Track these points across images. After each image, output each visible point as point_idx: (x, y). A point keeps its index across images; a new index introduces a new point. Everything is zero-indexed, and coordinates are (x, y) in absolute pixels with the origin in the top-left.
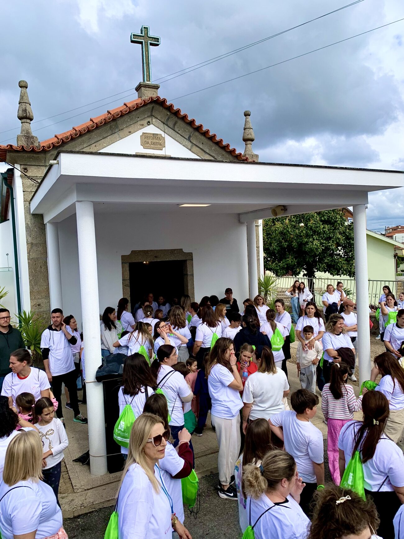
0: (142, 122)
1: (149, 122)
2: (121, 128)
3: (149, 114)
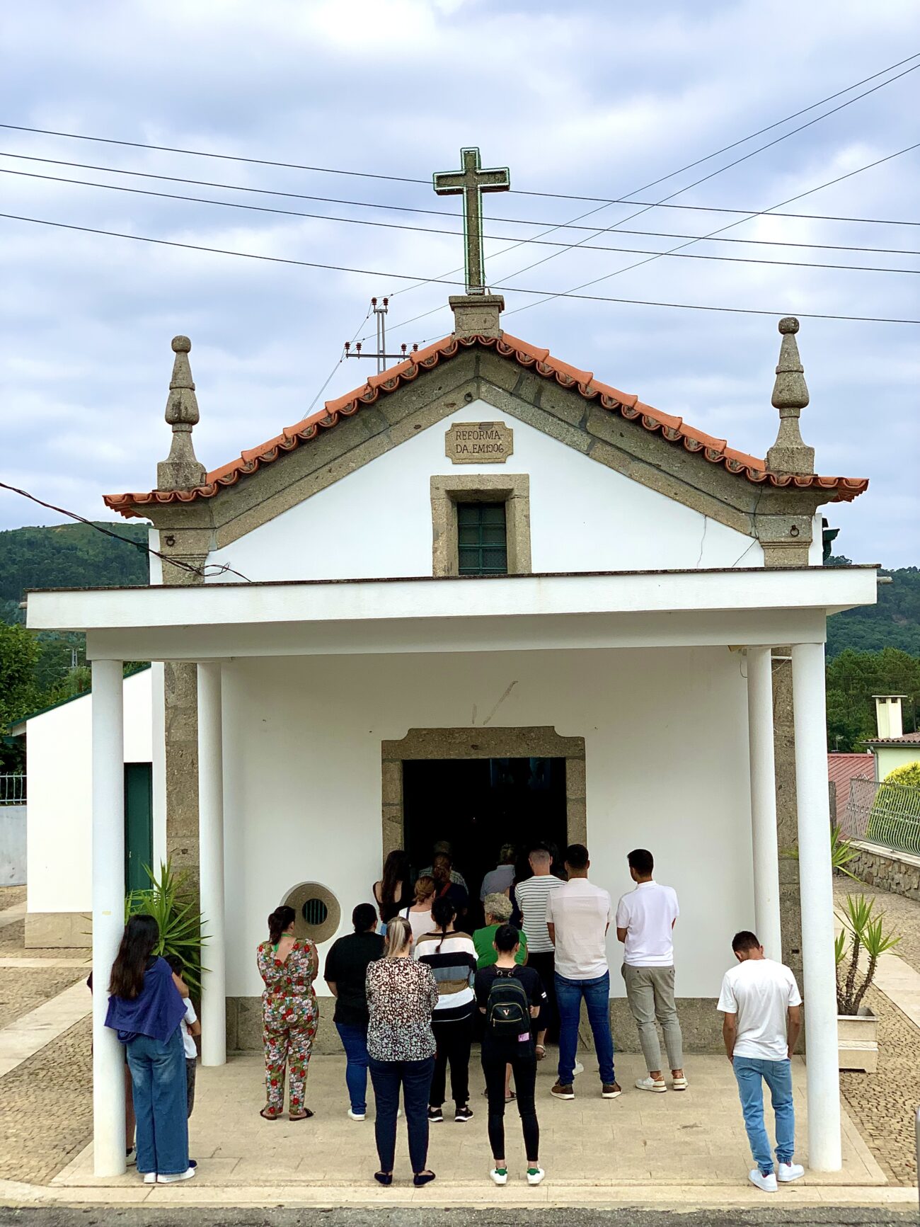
0: (451, 398)
1: (469, 395)
3: (471, 375)
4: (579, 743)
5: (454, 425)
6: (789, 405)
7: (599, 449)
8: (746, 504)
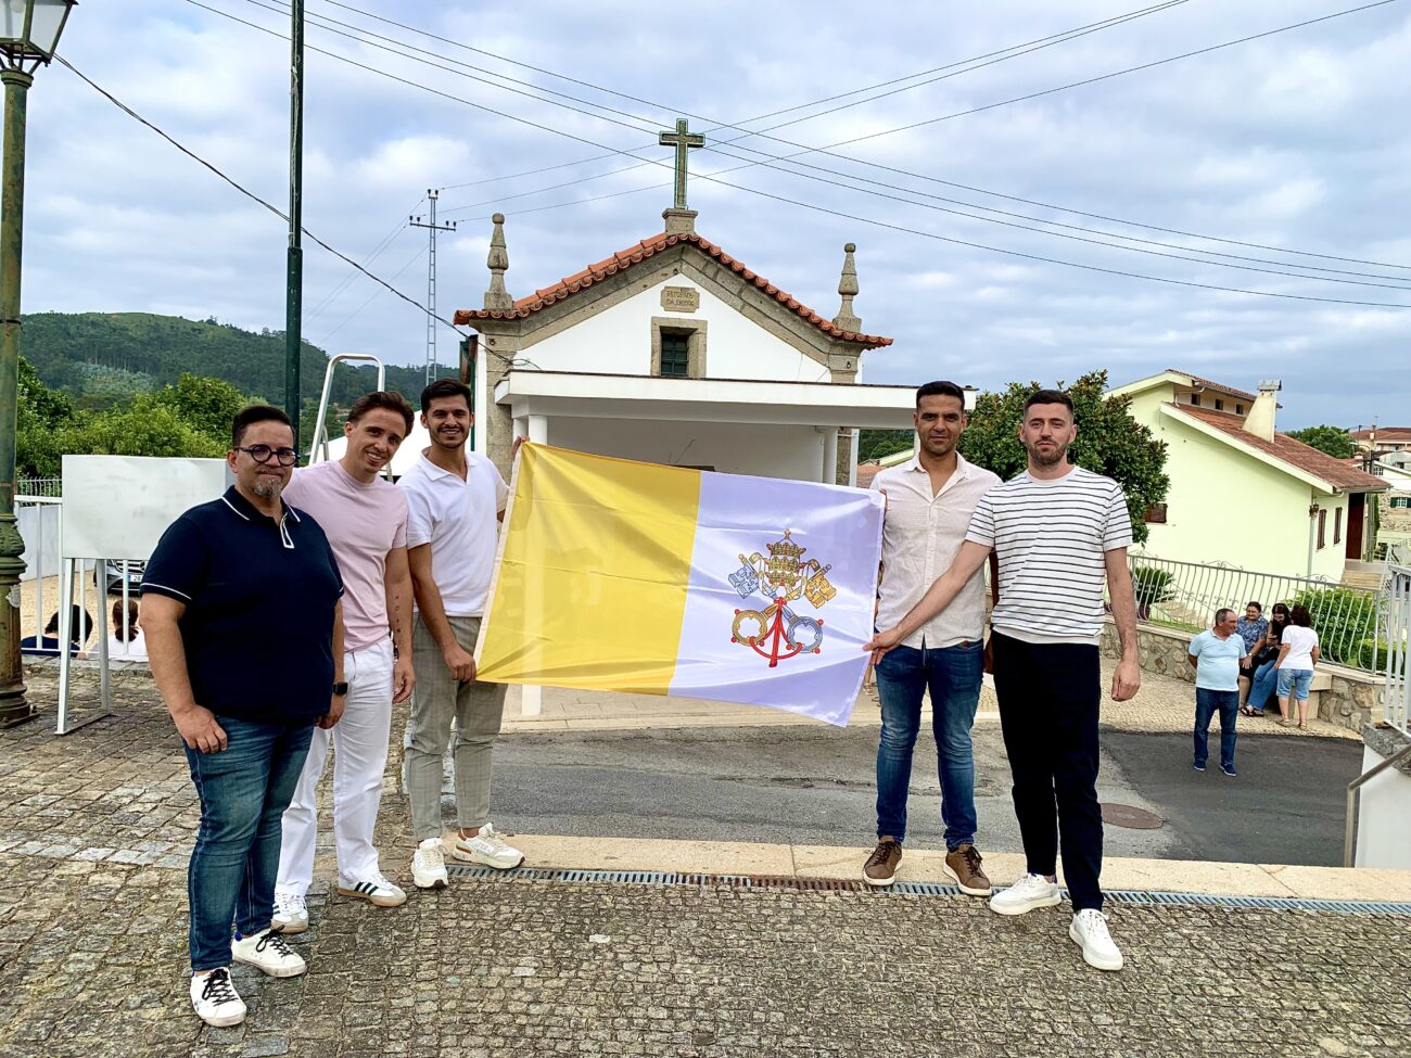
0: (665, 271)
1: (676, 270)
2: (632, 281)
3: (678, 258)
5: (666, 287)
6: (848, 293)
7: (747, 309)
8: (825, 348)
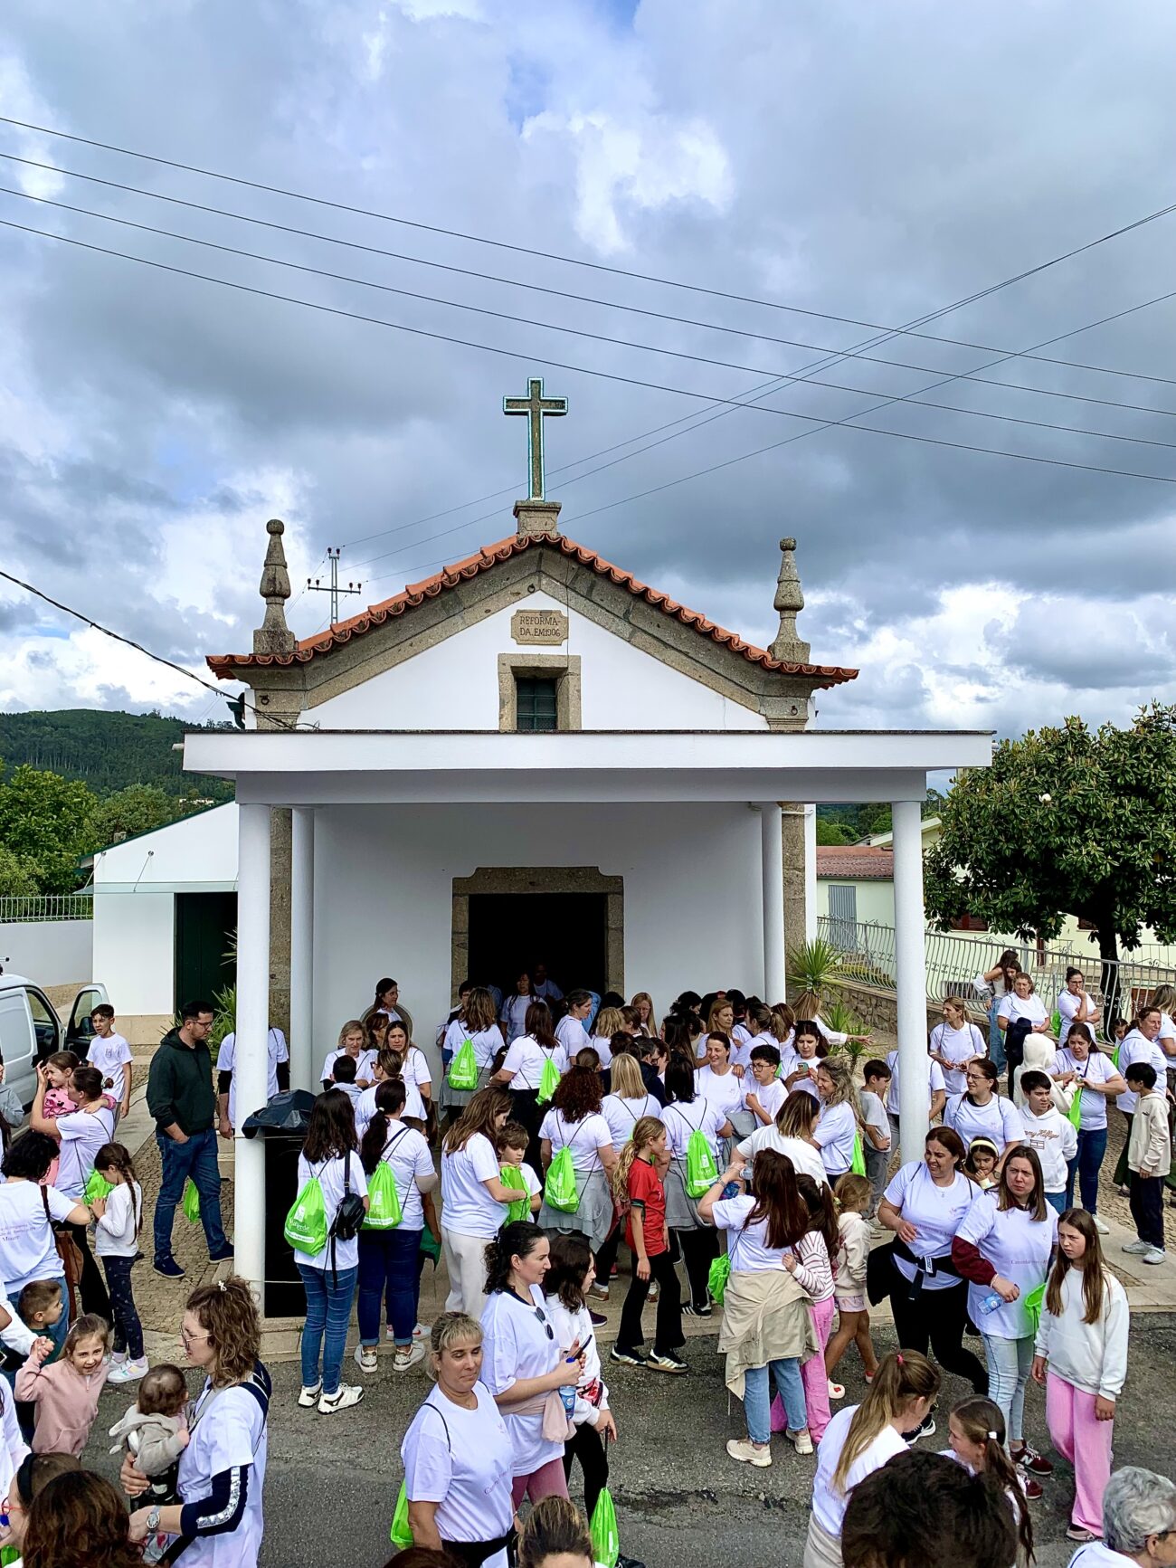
0: (516, 588)
1: (532, 586)
2: (467, 605)
3: (534, 569)
4: (618, 881)
5: (518, 612)
6: (788, 608)
8: (757, 687)
